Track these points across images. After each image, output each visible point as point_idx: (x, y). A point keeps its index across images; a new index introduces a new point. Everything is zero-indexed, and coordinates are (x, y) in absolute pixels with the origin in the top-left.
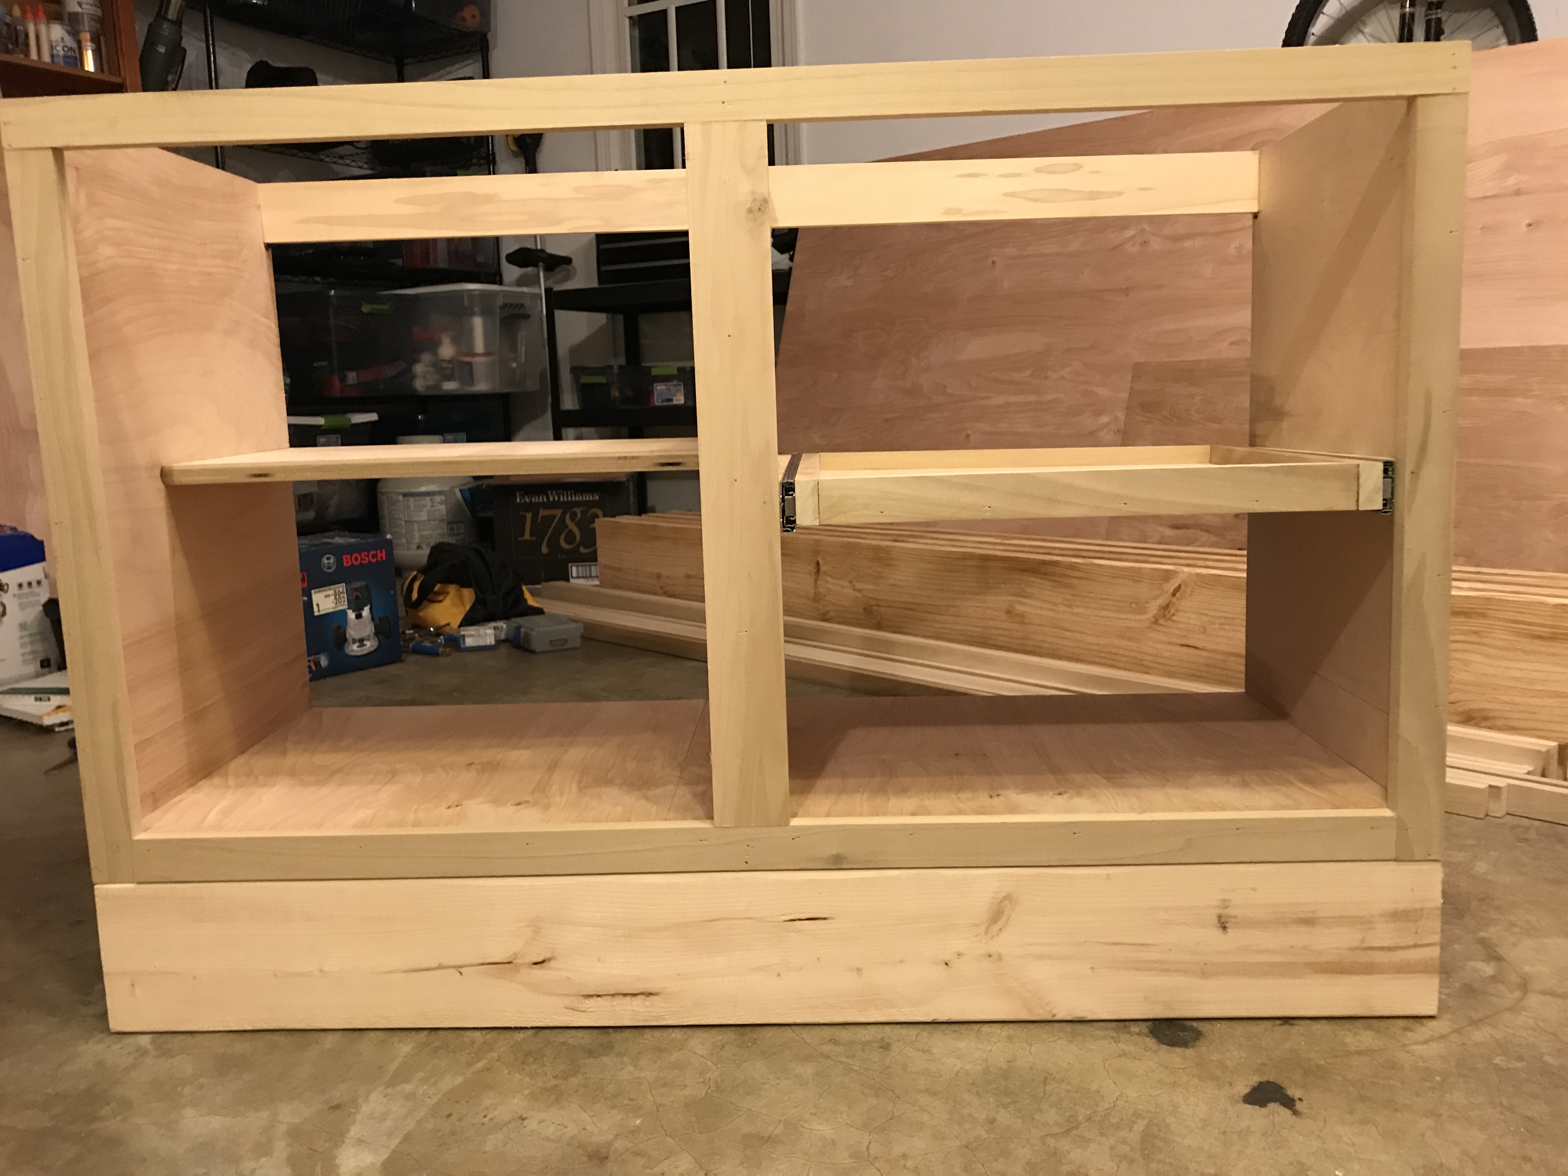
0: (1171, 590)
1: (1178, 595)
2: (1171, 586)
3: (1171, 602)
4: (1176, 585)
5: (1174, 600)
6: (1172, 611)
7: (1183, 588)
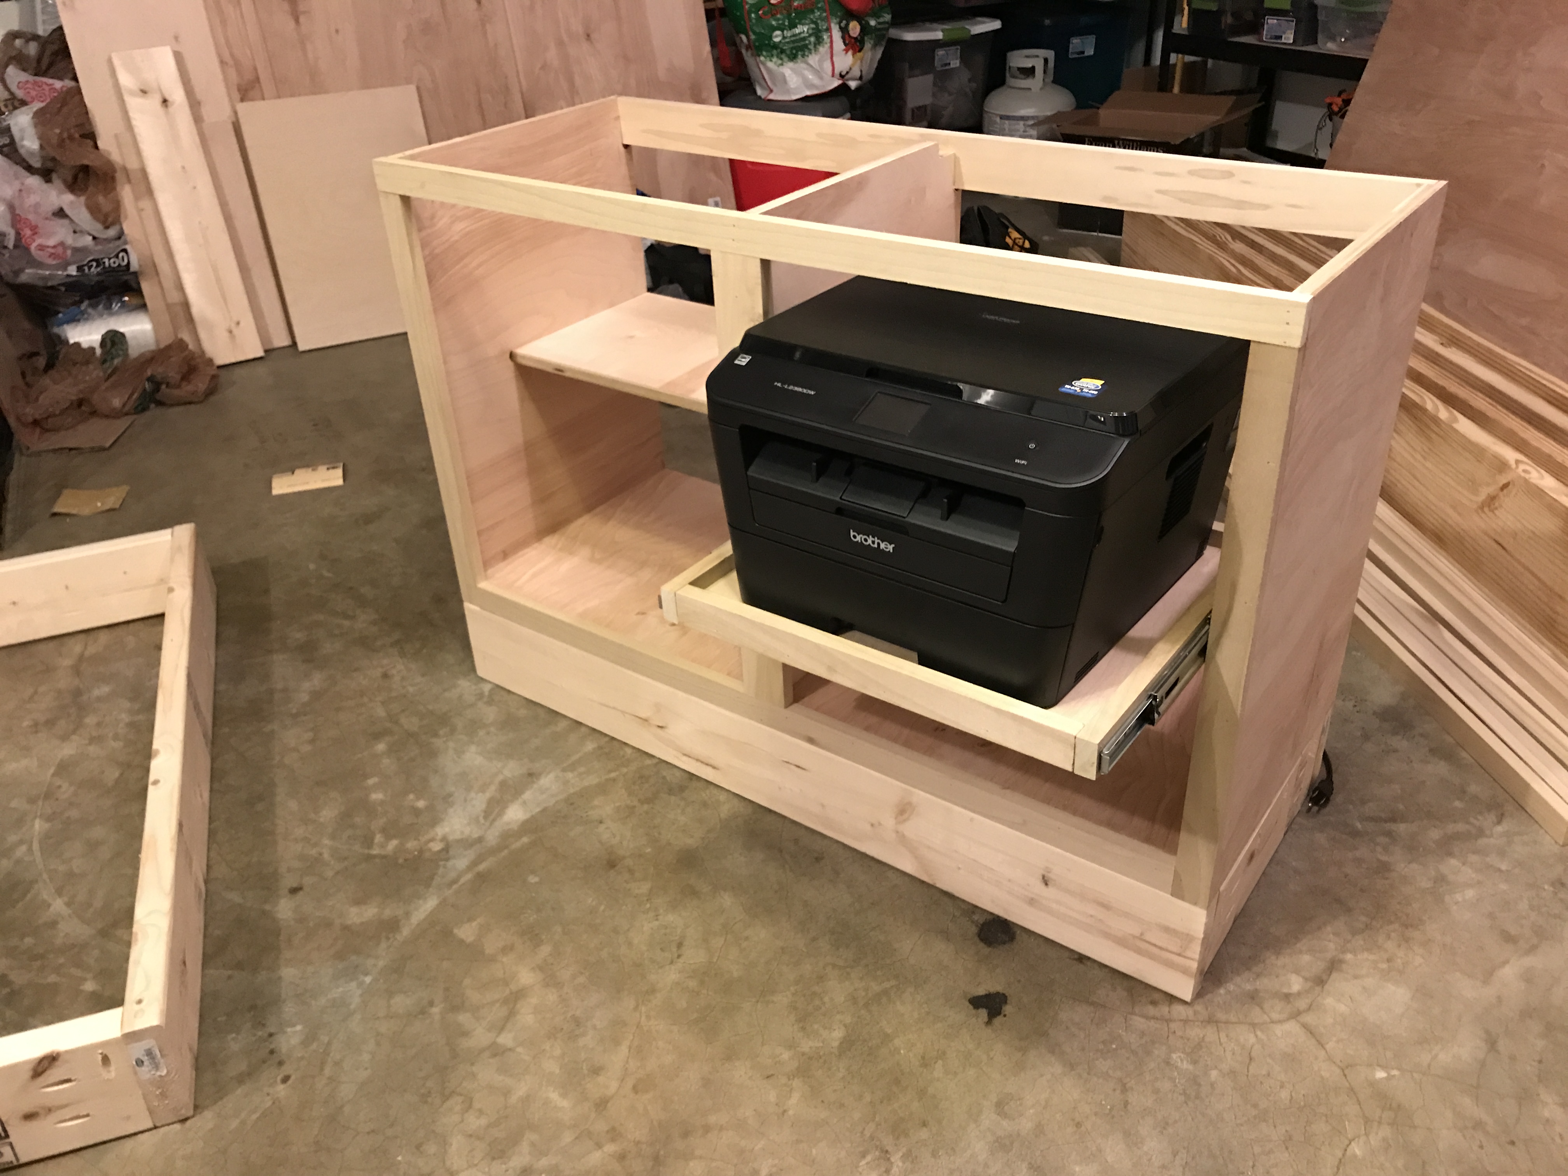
0: (1501, 484)
1: (1505, 491)
2: (1503, 480)
3: (1497, 495)
4: (1504, 481)
5: (1501, 494)
6: (1497, 504)
7: (1510, 486)
